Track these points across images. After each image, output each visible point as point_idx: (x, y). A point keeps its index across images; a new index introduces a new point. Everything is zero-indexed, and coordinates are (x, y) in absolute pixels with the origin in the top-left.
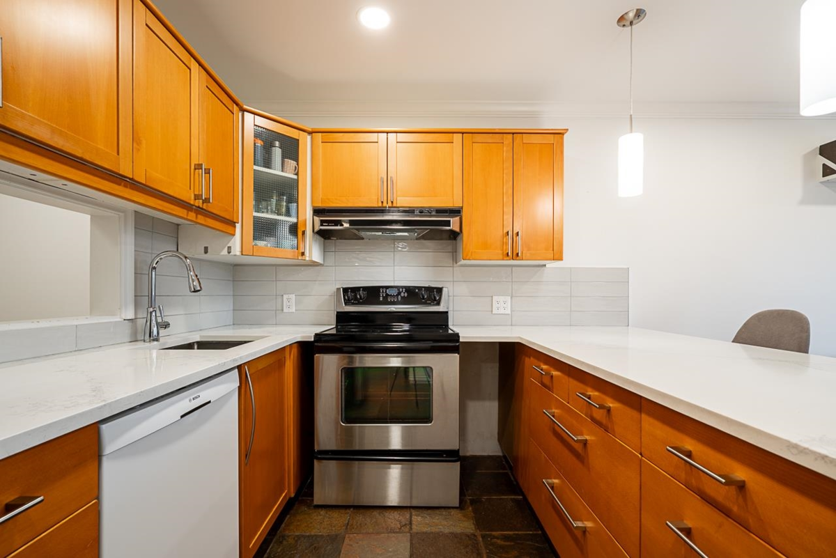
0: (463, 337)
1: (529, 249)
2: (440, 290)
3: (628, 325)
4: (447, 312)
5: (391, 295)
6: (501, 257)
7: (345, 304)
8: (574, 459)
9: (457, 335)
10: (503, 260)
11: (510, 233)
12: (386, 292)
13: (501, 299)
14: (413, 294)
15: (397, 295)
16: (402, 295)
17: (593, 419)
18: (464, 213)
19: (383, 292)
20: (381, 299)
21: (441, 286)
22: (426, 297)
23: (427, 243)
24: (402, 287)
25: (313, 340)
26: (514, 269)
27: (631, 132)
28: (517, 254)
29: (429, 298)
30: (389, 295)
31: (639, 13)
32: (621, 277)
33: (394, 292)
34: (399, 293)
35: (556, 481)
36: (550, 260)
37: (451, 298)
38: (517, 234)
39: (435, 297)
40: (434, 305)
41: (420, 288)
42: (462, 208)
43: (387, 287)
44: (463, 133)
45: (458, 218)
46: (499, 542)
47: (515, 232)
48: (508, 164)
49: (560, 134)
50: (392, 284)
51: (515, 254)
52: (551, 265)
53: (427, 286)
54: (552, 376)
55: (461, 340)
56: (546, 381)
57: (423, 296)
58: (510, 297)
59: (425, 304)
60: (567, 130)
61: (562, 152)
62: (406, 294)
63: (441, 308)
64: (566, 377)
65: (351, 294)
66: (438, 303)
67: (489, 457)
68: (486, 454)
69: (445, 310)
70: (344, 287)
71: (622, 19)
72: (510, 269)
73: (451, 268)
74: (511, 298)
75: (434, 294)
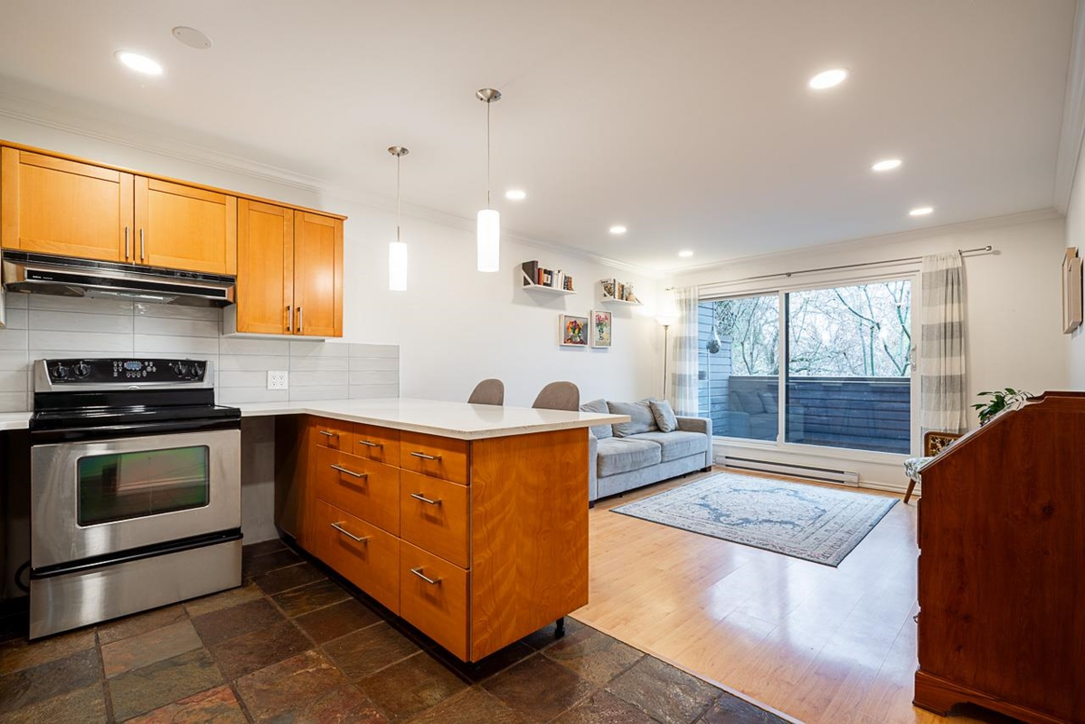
0: (245, 412)
1: (310, 325)
2: (203, 365)
3: (398, 397)
4: (212, 389)
5: (131, 370)
6: (281, 331)
7: (53, 382)
8: (357, 494)
9: (238, 411)
10: (283, 334)
11: (291, 308)
12: (123, 366)
13: (278, 374)
14: (164, 369)
15: (141, 370)
16: (149, 369)
17: (371, 458)
18: (240, 283)
19: (118, 366)
20: (116, 375)
21: (203, 360)
22: (184, 371)
23: (184, 308)
24: (149, 360)
25: (28, 427)
26: (291, 343)
27: (399, 240)
28: (299, 330)
29: (189, 373)
30: (128, 370)
31: (404, 150)
32: (392, 354)
33: (135, 366)
34: (144, 368)
35: (343, 522)
36: (330, 336)
37: (216, 374)
38: (299, 309)
39: (196, 372)
40: (193, 382)
41: (175, 362)
42: (236, 276)
43: (124, 360)
44: (238, 197)
45: (231, 288)
46: (290, 595)
47: (296, 308)
48: (289, 239)
49: (340, 219)
50: (132, 357)
51: (295, 329)
52: (329, 340)
53: (184, 358)
54: (338, 437)
55: (243, 415)
56: (332, 442)
57: (180, 371)
58: (287, 372)
59: (183, 380)
60: (347, 218)
61: (342, 237)
62: (154, 369)
63: (204, 385)
64: (350, 434)
65: (62, 368)
66: (201, 379)
67: (264, 543)
68: (260, 541)
69: (210, 386)
70: (48, 358)
71: (391, 149)
72: (287, 342)
73: (217, 340)
74: (289, 372)
75: (195, 369)
